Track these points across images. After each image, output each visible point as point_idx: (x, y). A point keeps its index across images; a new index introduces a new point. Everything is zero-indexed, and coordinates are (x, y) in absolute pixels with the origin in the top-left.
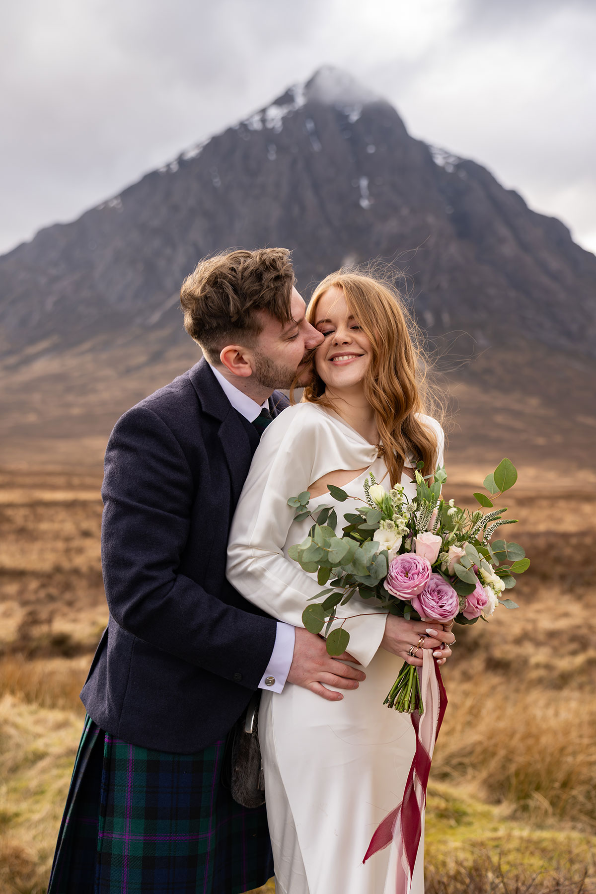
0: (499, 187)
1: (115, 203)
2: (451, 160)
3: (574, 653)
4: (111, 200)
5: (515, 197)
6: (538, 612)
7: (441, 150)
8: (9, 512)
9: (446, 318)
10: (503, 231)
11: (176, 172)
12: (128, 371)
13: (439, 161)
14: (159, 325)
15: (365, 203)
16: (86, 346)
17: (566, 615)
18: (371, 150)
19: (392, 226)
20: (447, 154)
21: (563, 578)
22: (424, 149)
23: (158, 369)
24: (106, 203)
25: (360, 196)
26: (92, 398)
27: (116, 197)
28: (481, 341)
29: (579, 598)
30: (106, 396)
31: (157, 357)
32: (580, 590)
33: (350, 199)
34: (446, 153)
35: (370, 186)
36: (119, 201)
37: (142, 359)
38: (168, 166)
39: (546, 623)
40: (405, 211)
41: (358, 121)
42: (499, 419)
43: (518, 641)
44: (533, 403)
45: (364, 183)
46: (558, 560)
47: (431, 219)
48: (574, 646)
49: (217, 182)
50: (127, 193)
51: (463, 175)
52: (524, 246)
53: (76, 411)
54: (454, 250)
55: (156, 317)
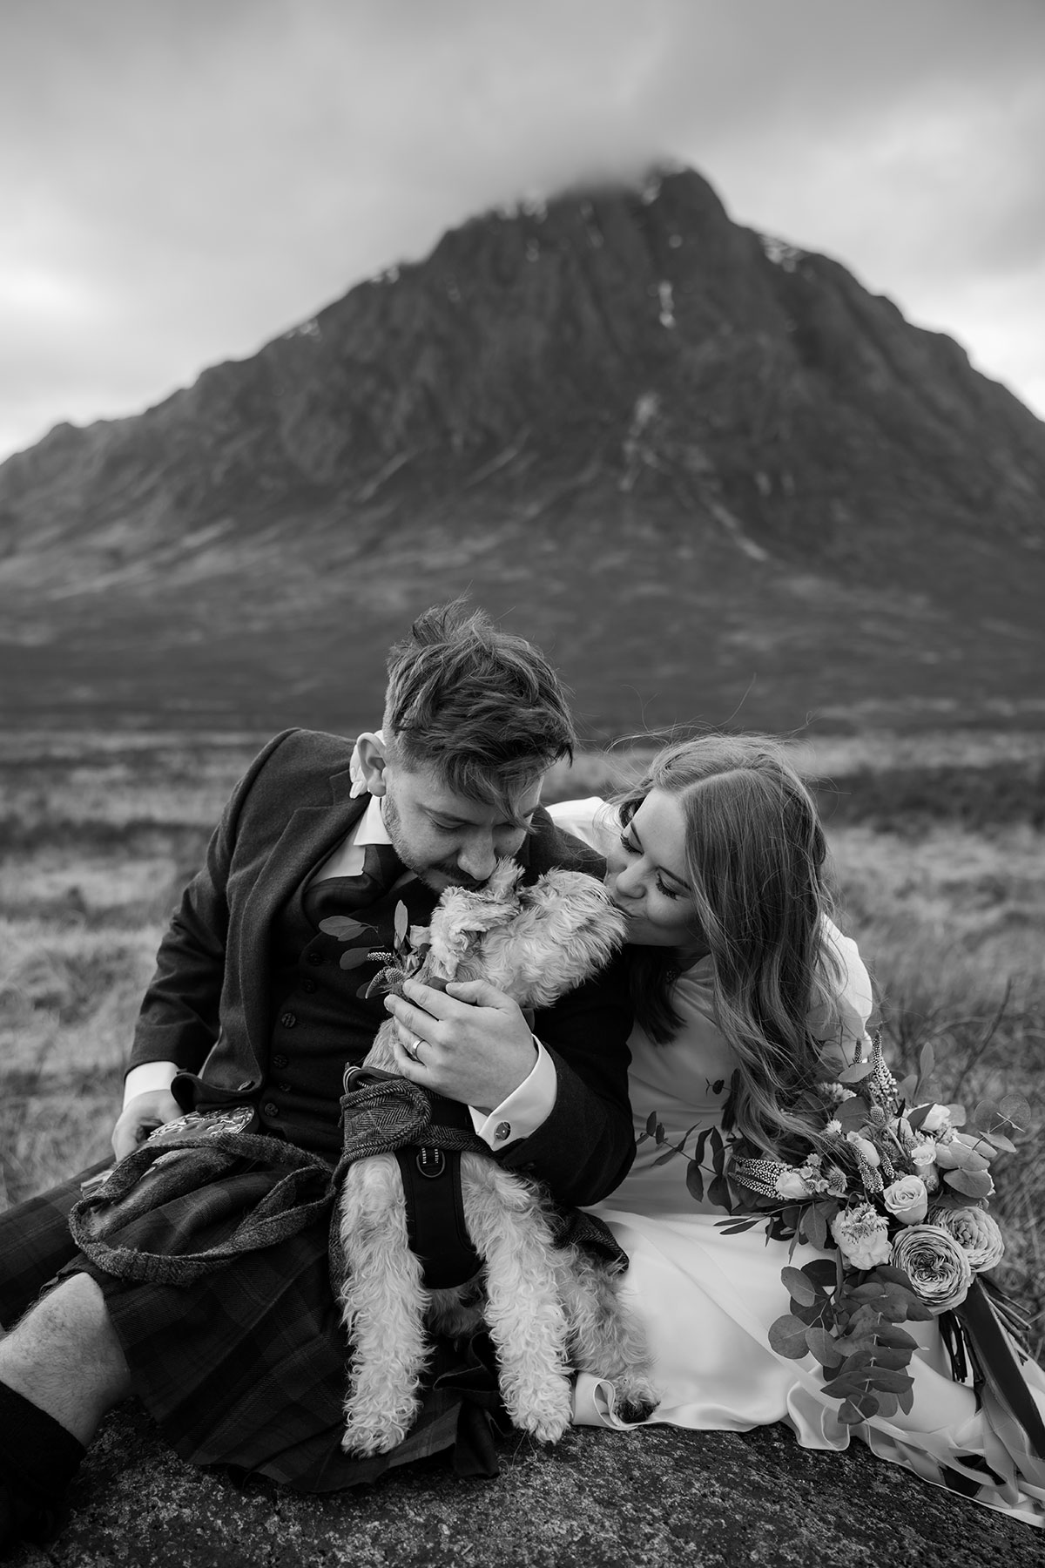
0: (863, 291)
1: (308, 330)
2: (792, 255)
3: (984, 907)
4: (303, 325)
5: (888, 307)
6: (932, 857)
7: (776, 240)
8: (163, 757)
9: (788, 482)
10: (870, 355)
11: (397, 282)
12: (331, 568)
13: (775, 255)
14: (375, 501)
15: (667, 320)
16: (271, 533)
17: (972, 860)
18: (675, 242)
19: (707, 352)
20: (786, 247)
21: (966, 811)
22: (753, 240)
23: (374, 564)
24: (296, 330)
25: (660, 310)
26: (281, 607)
27: (311, 321)
28: (841, 514)
29: (991, 838)
30: (300, 603)
31: (372, 547)
32: (990, 828)
33: (645, 316)
34: (784, 244)
35: (674, 295)
36: (316, 325)
37: (350, 550)
38: (384, 274)
39: (942, 871)
40: (726, 329)
41: (655, 202)
42: (869, 626)
43: (903, 893)
44: (918, 603)
45: (666, 290)
46: (958, 791)
47: (764, 340)
48: (985, 898)
49: (455, 294)
50: (327, 315)
51: (809, 275)
52: (902, 376)
53: (257, 626)
54: (800, 386)
55: (369, 490)
